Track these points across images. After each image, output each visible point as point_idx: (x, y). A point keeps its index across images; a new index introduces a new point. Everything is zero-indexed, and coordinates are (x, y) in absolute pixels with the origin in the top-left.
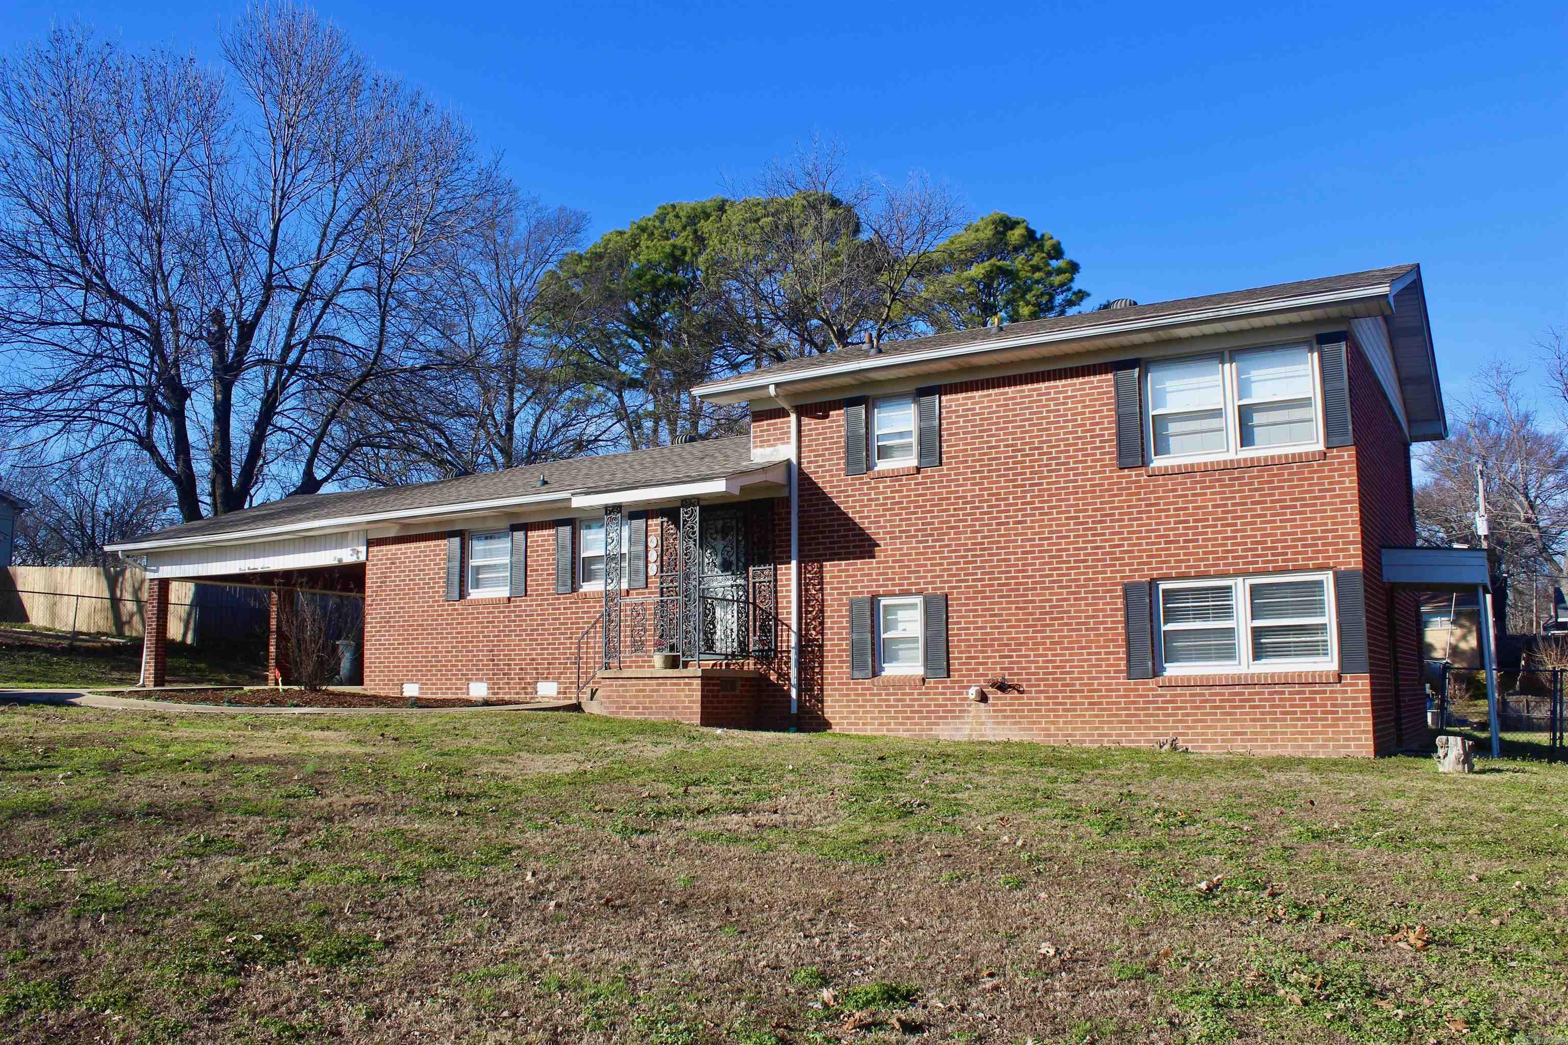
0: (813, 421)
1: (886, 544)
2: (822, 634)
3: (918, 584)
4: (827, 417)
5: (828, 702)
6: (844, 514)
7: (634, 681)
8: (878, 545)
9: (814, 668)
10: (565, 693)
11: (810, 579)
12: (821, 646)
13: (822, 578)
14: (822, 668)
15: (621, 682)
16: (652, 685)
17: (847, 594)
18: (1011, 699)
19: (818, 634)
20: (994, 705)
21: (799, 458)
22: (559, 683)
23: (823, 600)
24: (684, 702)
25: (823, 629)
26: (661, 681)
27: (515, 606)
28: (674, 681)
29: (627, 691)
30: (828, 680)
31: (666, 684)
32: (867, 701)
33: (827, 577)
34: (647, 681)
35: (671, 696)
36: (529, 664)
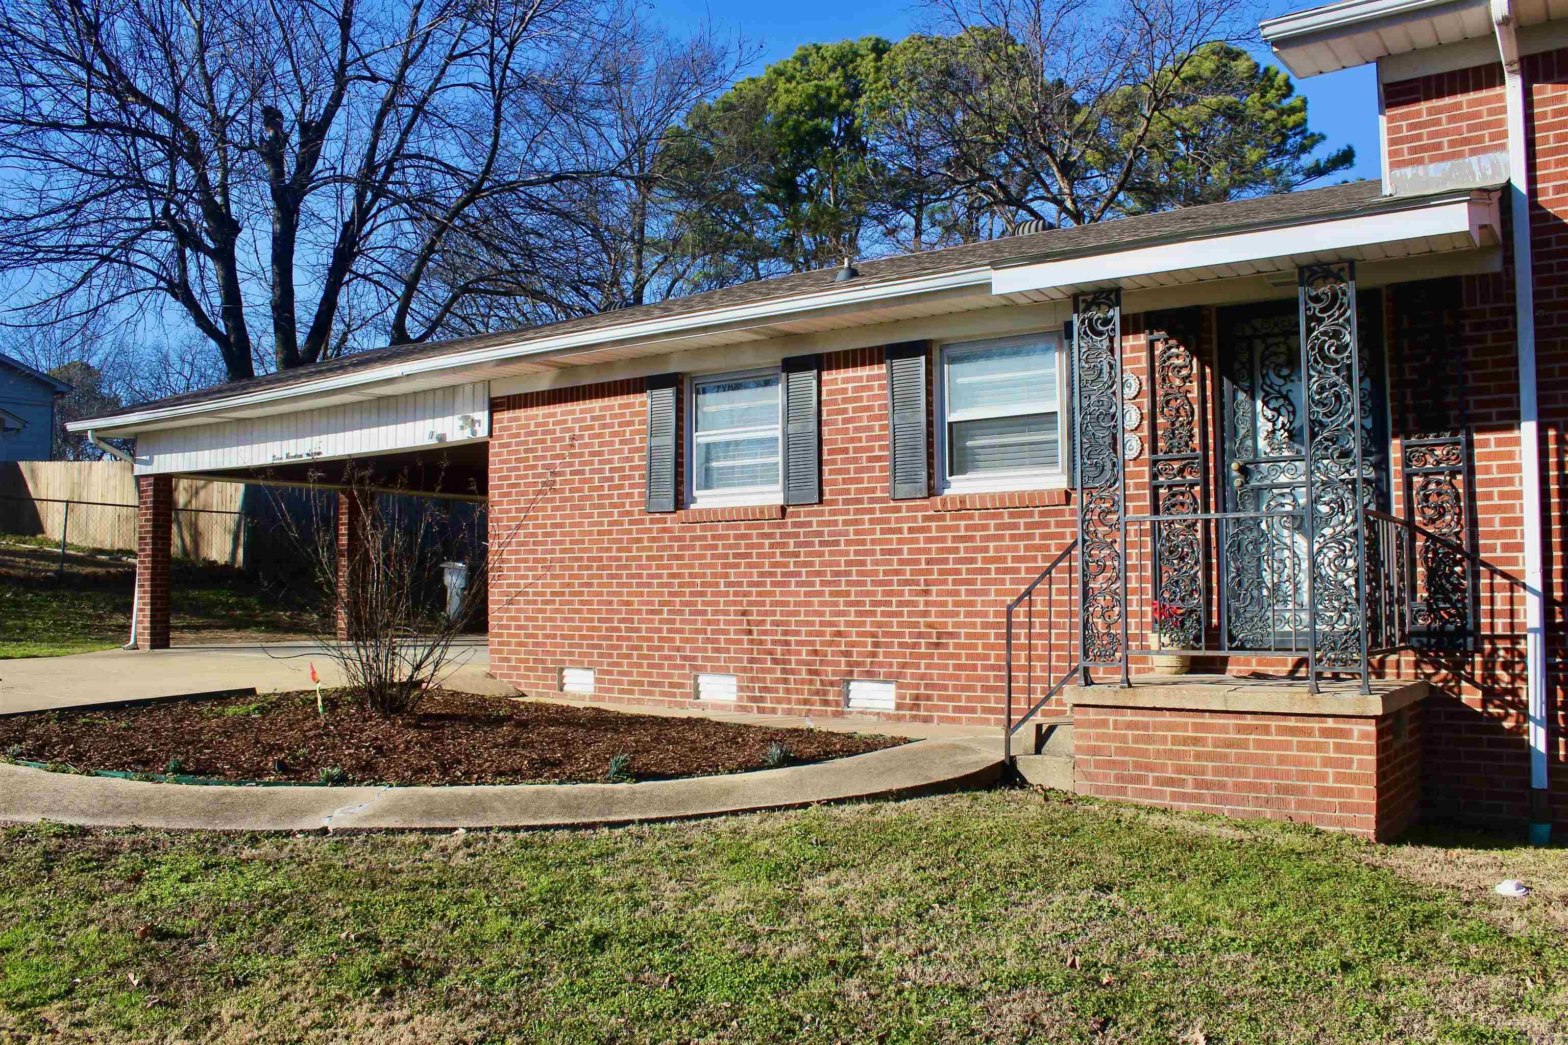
7: (1168, 718)
10: (913, 707)
15: (1129, 716)
16: (1224, 729)
21: (1532, 180)
22: (900, 686)
24: (1323, 777)
26: (1249, 720)
27: (795, 524)
28: (1292, 722)
29: (1149, 740)
31: (1266, 730)
34: (1207, 719)
35: (1282, 760)
36: (831, 643)
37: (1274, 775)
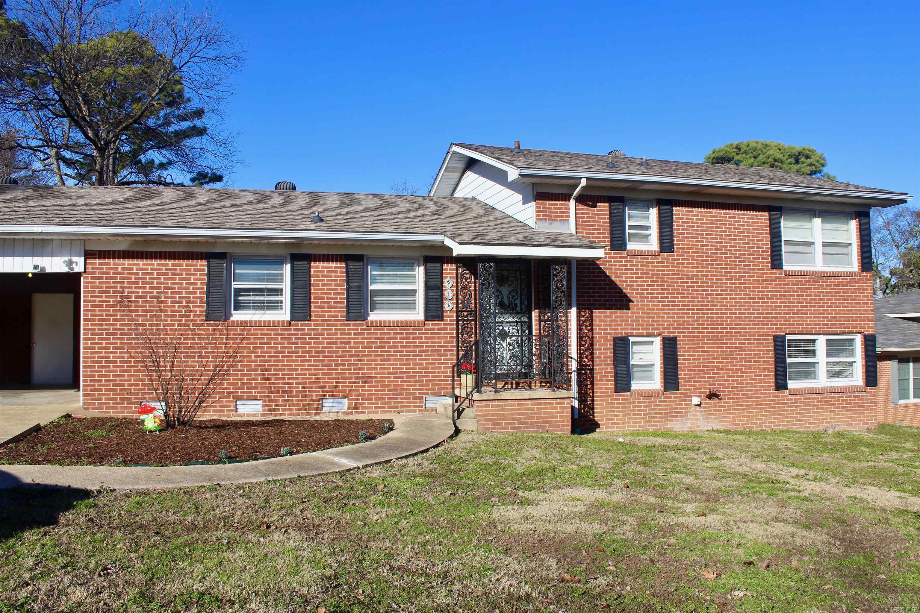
0: (585, 208)
1: (637, 301)
2: (593, 361)
3: (659, 329)
4: (596, 206)
5: (598, 408)
6: (608, 277)
7: (509, 402)
8: (632, 301)
9: (587, 385)
10: (356, 408)
11: (584, 321)
12: (592, 370)
13: (592, 321)
14: (593, 385)
15: (497, 403)
16: (527, 405)
17: (611, 333)
18: (715, 403)
19: (589, 361)
20: (705, 407)
22: (349, 400)
23: (593, 337)
24: (556, 417)
25: (593, 357)
26: (535, 401)
27: (295, 330)
28: (548, 401)
29: (503, 410)
30: (598, 393)
32: (626, 407)
33: (596, 321)
34: (522, 402)
35: (545, 413)
36: (315, 383)
37: (542, 418)
